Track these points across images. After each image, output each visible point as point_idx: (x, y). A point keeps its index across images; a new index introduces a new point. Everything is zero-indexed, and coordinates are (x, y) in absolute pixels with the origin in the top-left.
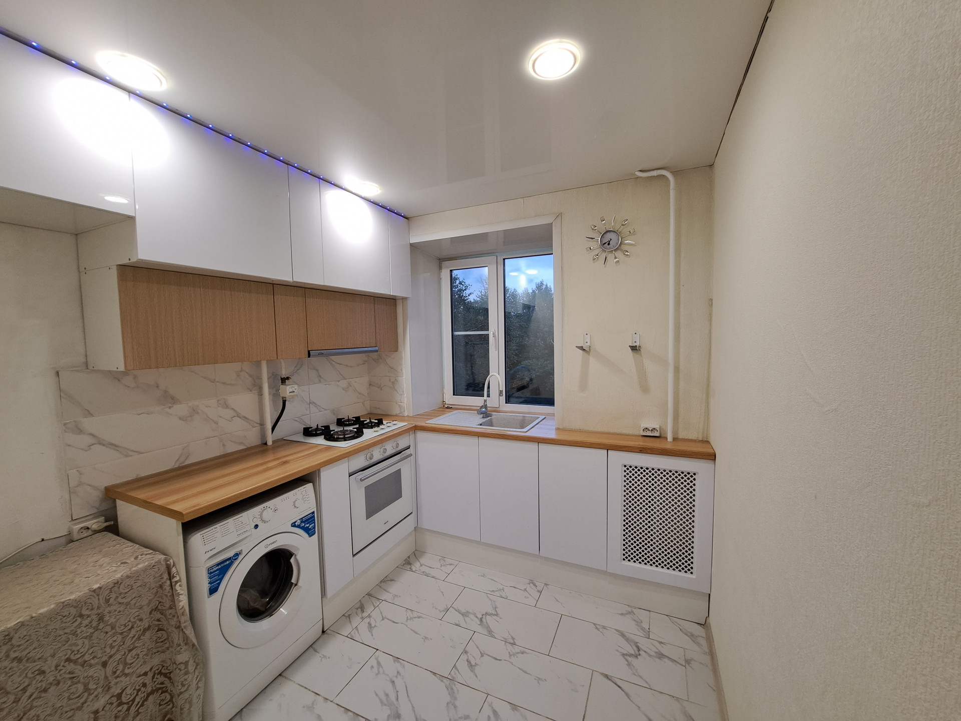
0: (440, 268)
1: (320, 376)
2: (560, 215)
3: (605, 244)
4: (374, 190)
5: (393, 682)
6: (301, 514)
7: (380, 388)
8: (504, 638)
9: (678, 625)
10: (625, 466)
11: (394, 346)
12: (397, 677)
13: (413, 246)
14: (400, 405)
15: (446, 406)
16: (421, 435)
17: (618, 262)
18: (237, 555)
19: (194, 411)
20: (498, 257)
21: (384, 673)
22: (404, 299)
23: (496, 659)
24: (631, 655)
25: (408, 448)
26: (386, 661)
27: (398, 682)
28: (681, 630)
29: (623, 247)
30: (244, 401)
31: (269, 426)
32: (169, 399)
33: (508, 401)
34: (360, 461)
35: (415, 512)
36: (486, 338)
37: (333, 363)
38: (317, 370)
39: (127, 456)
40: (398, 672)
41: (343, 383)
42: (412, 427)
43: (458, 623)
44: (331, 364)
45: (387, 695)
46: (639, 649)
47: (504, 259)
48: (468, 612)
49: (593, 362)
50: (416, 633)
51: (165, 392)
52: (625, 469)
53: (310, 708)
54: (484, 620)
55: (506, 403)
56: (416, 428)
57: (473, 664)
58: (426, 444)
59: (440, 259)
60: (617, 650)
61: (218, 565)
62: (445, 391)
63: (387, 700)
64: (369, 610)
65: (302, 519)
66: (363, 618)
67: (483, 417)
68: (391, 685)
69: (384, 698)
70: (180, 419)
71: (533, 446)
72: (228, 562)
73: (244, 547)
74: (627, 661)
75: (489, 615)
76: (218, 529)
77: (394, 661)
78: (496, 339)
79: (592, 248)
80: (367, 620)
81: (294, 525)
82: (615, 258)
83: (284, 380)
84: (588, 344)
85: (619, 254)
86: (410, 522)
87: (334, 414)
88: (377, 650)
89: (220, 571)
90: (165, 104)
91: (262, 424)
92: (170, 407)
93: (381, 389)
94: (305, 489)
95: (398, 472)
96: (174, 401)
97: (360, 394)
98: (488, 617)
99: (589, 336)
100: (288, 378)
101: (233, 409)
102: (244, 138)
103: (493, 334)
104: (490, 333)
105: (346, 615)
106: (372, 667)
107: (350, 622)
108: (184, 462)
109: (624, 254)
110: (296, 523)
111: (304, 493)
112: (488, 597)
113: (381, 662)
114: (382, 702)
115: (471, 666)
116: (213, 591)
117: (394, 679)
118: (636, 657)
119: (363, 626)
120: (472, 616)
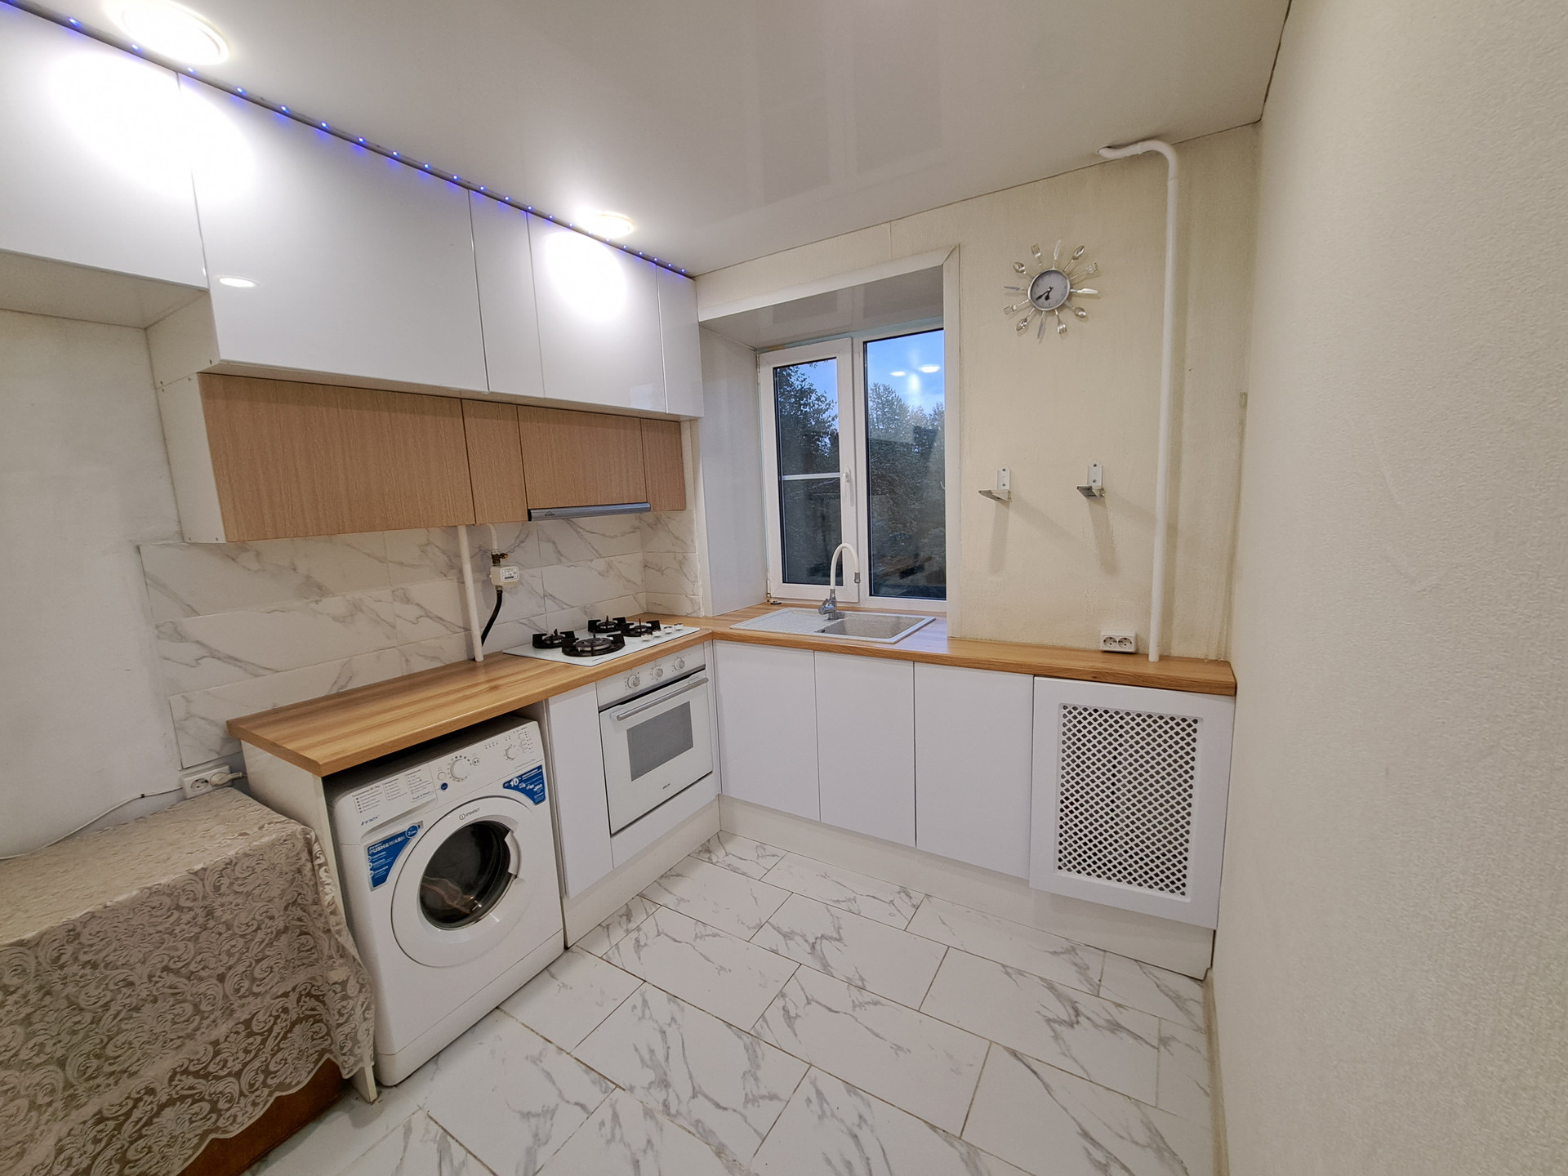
0: (757, 365)
1: (559, 552)
2: (956, 249)
3: (1040, 298)
4: (623, 226)
5: (664, 1032)
6: (518, 769)
7: (660, 571)
8: (847, 978)
9: (1155, 979)
10: (1065, 708)
11: (680, 503)
12: (670, 1025)
13: (703, 326)
14: (691, 600)
15: (772, 601)
16: (722, 647)
17: (1064, 331)
18: (414, 829)
19: (356, 607)
20: (855, 340)
21: (651, 1017)
22: (693, 420)
23: (830, 1010)
24: (1061, 1022)
25: (702, 668)
26: (657, 1000)
27: (672, 1032)
28: (1158, 986)
29: (1076, 302)
30: (435, 592)
31: (477, 633)
32: (314, 589)
33: (874, 591)
34: (617, 688)
35: (715, 772)
36: (836, 483)
37: (581, 531)
38: (554, 543)
39: (256, 676)
40: (673, 1019)
41: (600, 564)
42: (709, 634)
43: (775, 948)
44: (575, 530)
45: (652, 1051)
46: (1077, 1013)
47: (865, 343)
48: (793, 932)
49: (1013, 517)
50: (708, 960)
51: (308, 577)
52: (1065, 712)
53: (535, 1060)
54: (818, 947)
55: (871, 595)
56: (714, 637)
57: (793, 1014)
58: (730, 662)
59: (755, 350)
60: (1038, 1012)
61: (384, 842)
62: (770, 576)
63: (651, 1059)
64: (639, 918)
65: (521, 776)
66: (628, 932)
67: (829, 619)
68: (659, 1036)
69: (647, 1056)
70: (335, 619)
71: (905, 667)
72: (399, 839)
73: (426, 818)
74: (1054, 1031)
75: (827, 939)
76: (381, 789)
77: (669, 1000)
78: (851, 485)
79: (1015, 308)
80: (634, 935)
81: (507, 785)
82: (1060, 323)
83: (497, 559)
84: (1007, 487)
85: (1067, 316)
86: (708, 788)
87: (586, 613)
88: (645, 981)
89: (387, 853)
90: (240, 90)
91: (467, 629)
92: (317, 602)
93: (662, 574)
94: (524, 730)
95: (685, 709)
96: (322, 591)
97: (628, 581)
98: (824, 941)
99: (1007, 473)
100: (503, 556)
101: (418, 605)
102: (386, 145)
103: (847, 476)
104: (843, 476)
105: (604, 924)
106: (635, 1007)
107: (609, 936)
108: (343, 687)
109: (1077, 315)
110: (512, 783)
111: (523, 736)
112: (829, 911)
113: (649, 1002)
114: (642, 1061)
115: (789, 1019)
116: (378, 880)
117: (666, 1028)
118: (1072, 1026)
119: (627, 945)
120: (798, 939)
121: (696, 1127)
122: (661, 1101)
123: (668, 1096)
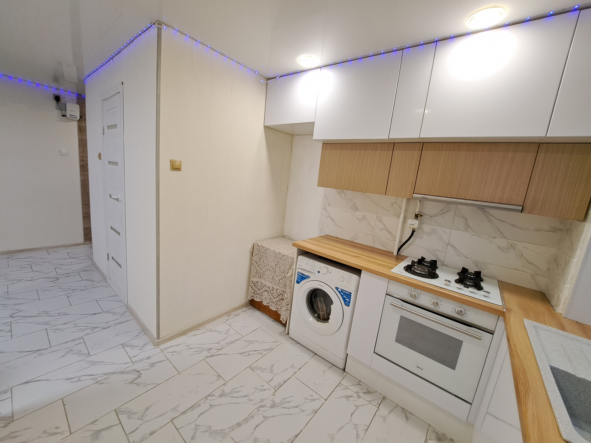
1: (468, 225)
5: (297, 407)
11: (579, 214)
12: (301, 409)
14: (559, 296)
18: (309, 277)
19: (364, 218)
21: (305, 402)
26: (316, 405)
31: (397, 243)
34: (402, 291)
39: (336, 226)
40: (304, 411)
44: (487, 218)
45: (289, 402)
51: (355, 204)
56: (503, 316)
61: (301, 274)
63: (285, 402)
64: (367, 397)
65: (343, 290)
66: (357, 392)
68: (295, 405)
69: (287, 400)
72: (304, 276)
73: (312, 277)
77: (314, 410)
80: (355, 395)
81: (337, 288)
83: (417, 216)
88: (326, 400)
89: (301, 277)
92: (354, 212)
96: (357, 209)
100: (420, 216)
101: (384, 224)
105: (361, 383)
106: (312, 396)
107: (354, 385)
108: (354, 240)
111: (349, 277)
113: (314, 401)
114: (285, 399)
116: (298, 282)
117: (299, 408)
119: (348, 393)
121: (251, 417)
122: (266, 405)
123: (267, 407)
